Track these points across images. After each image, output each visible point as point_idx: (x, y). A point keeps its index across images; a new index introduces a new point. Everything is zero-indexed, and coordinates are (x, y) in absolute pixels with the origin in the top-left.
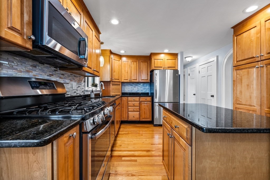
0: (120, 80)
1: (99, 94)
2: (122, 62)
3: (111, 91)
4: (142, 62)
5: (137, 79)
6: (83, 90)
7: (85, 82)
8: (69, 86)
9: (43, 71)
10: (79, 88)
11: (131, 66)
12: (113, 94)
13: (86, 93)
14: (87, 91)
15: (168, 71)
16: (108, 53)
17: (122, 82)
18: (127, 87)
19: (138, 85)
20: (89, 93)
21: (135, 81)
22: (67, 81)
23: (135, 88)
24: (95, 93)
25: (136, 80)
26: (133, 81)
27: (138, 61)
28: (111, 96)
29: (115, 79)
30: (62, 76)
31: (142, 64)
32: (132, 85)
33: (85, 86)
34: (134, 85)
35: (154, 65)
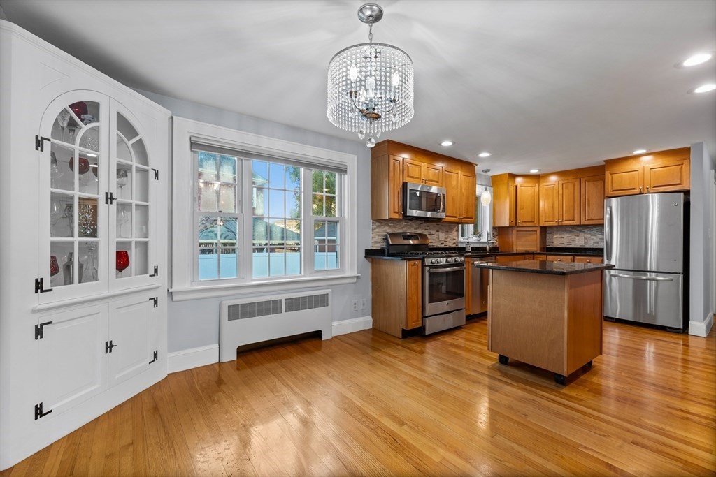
0: (536, 223)
1: (485, 248)
2: (541, 189)
3: (515, 244)
4: (588, 181)
5: (576, 219)
6: (455, 241)
7: (458, 231)
8: (435, 237)
9: (411, 226)
10: (449, 239)
11: (561, 192)
12: (518, 249)
13: (460, 246)
14: (461, 242)
15: (652, 197)
16: (506, 179)
17: (541, 227)
18: (558, 236)
19: (586, 231)
20: (464, 245)
21: (571, 223)
22: (433, 232)
23: (577, 238)
24: (472, 245)
25: (574, 220)
26: (565, 223)
27: (579, 180)
28: (515, 252)
29: (523, 222)
30: (427, 228)
31: (589, 185)
32: (571, 232)
33: (458, 236)
34: (575, 232)
35: (612, 186)
